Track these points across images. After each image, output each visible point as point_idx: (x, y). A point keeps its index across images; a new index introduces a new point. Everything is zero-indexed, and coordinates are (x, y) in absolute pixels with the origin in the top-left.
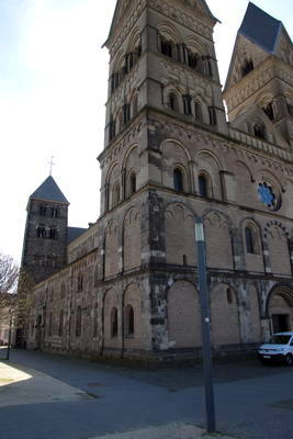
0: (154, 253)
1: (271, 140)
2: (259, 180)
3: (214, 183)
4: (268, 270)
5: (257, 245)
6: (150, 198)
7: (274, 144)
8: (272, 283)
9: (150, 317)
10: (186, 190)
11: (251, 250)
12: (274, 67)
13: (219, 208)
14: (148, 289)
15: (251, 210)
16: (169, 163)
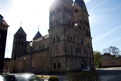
0: (66, 53)
1: (82, 29)
2: (80, 38)
3: (73, 39)
4: (81, 56)
5: (80, 51)
6: (64, 43)
7: (82, 30)
8: (82, 58)
9: (65, 65)
10: (69, 40)
11: (78, 52)
12: (83, 12)
13: (74, 44)
14: (64, 60)
15: (79, 44)
16: (67, 35)
